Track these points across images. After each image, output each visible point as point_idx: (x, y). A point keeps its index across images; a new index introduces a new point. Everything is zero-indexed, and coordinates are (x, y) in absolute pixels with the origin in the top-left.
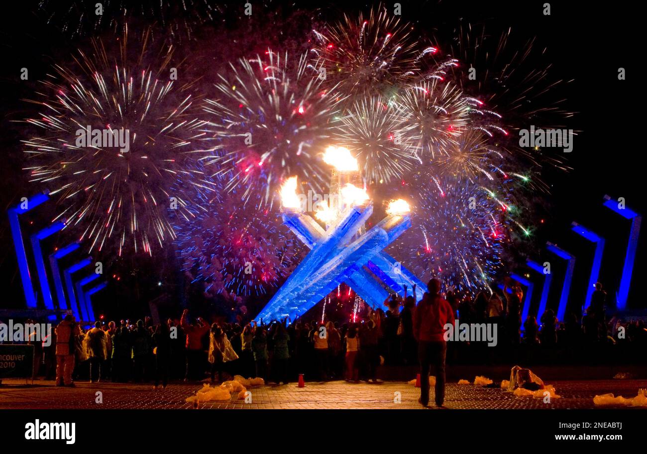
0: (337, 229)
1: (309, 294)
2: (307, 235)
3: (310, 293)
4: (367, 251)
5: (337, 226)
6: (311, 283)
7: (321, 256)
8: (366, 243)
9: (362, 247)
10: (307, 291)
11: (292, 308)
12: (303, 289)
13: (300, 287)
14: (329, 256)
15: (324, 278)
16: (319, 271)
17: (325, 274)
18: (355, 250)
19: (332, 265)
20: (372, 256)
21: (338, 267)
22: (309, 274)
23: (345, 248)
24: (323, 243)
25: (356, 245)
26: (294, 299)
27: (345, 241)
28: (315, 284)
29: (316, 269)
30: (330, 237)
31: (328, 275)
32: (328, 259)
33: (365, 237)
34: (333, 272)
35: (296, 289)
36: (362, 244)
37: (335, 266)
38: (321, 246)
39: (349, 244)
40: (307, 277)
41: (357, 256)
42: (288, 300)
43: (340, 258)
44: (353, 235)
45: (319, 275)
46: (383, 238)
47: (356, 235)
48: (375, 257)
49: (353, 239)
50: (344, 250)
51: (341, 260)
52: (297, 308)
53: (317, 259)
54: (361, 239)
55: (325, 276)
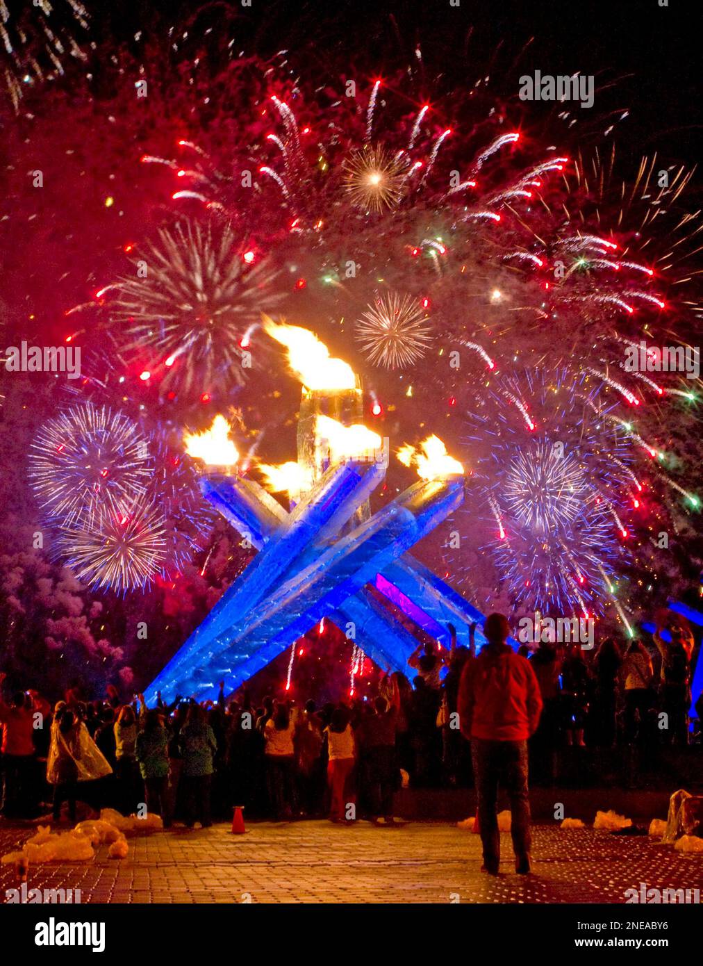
0: (312, 508)
1: (255, 643)
2: (252, 522)
3: (258, 640)
4: (372, 555)
5: (311, 502)
6: (259, 621)
7: (280, 564)
8: (373, 537)
9: (365, 546)
10: (250, 636)
11: (220, 671)
12: (242, 632)
13: (235, 628)
14: (296, 564)
15: (286, 610)
16: (276, 595)
17: (287, 601)
18: (349, 552)
19: (302, 581)
20: (384, 565)
21: (314, 587)
22: (254, 602)
23: (329, 546)
24: (284, 537)
25: (352, 540)
26: (223, 652)
27: (328, 534)
28: (267, 623)
29: (270, 591)
30: (297, 525)
31: (294, 603)
32: (293, 572)
33: (370, 525)
34: (303, 596)
35: (228, 632)
36: (364, 540)
37: (308, 585)
38: (279, 543)
39: (339, 538)
40: (250, 607)
41: (353, 565)
42: (211, 654)
43: (319, 569)
44: (345, 522)
45: (275, 604)
46: (408, 527)
47: (353, 522)
48: (391, 567)
49: (346, 529)
50: (328, 551)
51: (322, 573)
52: (229, 670)
53: (272, 570)
54: (362, 530)
55: (287, 604)
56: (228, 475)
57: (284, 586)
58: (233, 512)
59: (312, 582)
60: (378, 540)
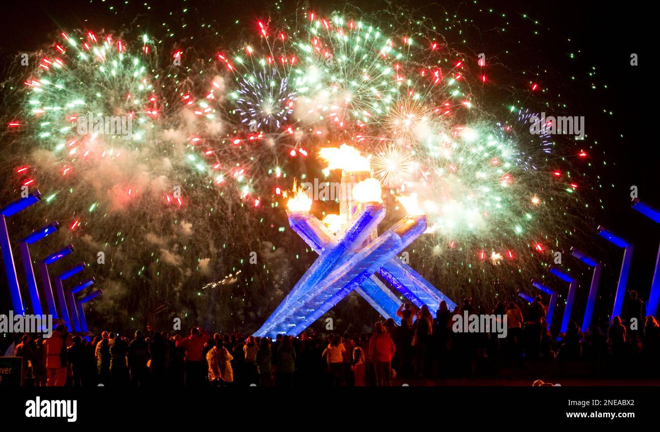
0: (347, 233)
1: (317, 303)
2: (316, 240)
3: (319, 301)
4: (378, 257)
5: (346, 230)
6: (319, 291)
7: (330, 262)
8: (379, 248)
9: (374, 253)
10: (315, 299)
11: (299, 318)
12: (311, 297)
13: (307, 295)
14: (339, 262)
15: (334, 286)
16: (328, 278)
17: (334, 281)
18: (366, 256)
19: (341, 271)
20: (384, 262)
21: (348, 274)
22: (317, 282)
23: (356, 253)
24: (333, 248)
25: (368, 250)
26: (301, 308)
27: (356, 246)
28: (323, 292)
29: (325, 276)
30: (340, 242)
31: (338, 282)
32: (337, 266)
33: (378, 241)
34: (342, 279)
35: (304, 297)
36: (374, 250)
37: (345, 273)
38: (330, 251)
39: (361, 249)
40: (314, 285)
41: (369, 262)
42: (294, 309)
43: (351, 265)
44: (364, 240)
45: (328, 283)
46: (397, 243)
47: (368, 240)
48: (388, 264)
49: (365, 244)
50: (355, 255)
51: (352, 267)
52: (304, 317)
53: (326, 265)
54: (373, 244)
55: (334, 283)
56: (303, 216)
57: (332, 274)
58: (306, 235)
59: (347, 271)
60: (382, 250)
